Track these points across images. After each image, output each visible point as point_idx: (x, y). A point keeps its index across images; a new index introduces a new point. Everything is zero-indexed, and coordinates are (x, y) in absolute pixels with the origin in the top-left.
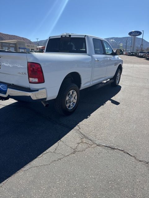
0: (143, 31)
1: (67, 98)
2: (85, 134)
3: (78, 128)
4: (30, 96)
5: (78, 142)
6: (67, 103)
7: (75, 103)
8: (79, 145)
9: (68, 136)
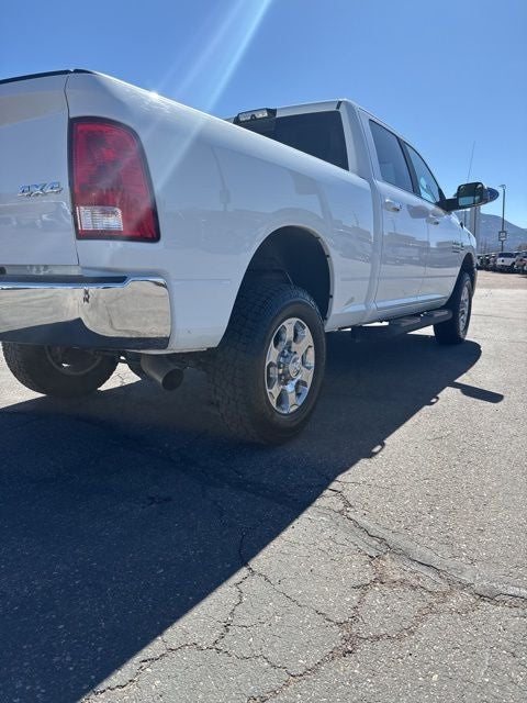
0: (503, 186)
1: (273, 354)
2: (382, 533)
3: (341, 506)
4: (80, 319)
5: (356, 580)
6: (271, 382)
7: (305, 384)
8: (369, 597)
9: (292, 544)
